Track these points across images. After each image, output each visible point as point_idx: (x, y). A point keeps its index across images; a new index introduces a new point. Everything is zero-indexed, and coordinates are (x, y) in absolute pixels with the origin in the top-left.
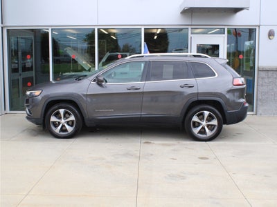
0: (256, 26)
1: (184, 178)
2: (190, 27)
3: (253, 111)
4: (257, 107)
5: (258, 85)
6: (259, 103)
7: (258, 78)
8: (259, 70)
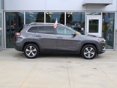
0: (115, 11)
1: (88, 77)
2: (86, 12)
3: (113, 49)
4: (115, 47)
5: (115, 38)
6: (116, 45)
7: (116, 34)
8: (116, 31)
